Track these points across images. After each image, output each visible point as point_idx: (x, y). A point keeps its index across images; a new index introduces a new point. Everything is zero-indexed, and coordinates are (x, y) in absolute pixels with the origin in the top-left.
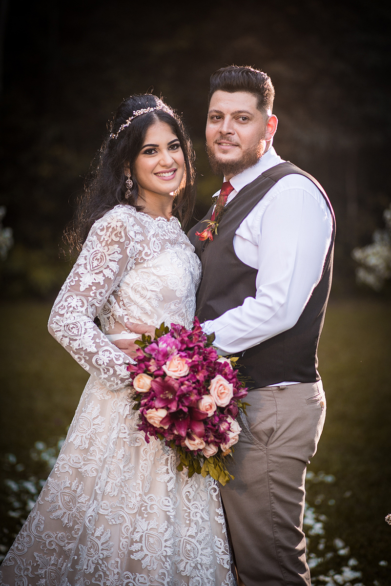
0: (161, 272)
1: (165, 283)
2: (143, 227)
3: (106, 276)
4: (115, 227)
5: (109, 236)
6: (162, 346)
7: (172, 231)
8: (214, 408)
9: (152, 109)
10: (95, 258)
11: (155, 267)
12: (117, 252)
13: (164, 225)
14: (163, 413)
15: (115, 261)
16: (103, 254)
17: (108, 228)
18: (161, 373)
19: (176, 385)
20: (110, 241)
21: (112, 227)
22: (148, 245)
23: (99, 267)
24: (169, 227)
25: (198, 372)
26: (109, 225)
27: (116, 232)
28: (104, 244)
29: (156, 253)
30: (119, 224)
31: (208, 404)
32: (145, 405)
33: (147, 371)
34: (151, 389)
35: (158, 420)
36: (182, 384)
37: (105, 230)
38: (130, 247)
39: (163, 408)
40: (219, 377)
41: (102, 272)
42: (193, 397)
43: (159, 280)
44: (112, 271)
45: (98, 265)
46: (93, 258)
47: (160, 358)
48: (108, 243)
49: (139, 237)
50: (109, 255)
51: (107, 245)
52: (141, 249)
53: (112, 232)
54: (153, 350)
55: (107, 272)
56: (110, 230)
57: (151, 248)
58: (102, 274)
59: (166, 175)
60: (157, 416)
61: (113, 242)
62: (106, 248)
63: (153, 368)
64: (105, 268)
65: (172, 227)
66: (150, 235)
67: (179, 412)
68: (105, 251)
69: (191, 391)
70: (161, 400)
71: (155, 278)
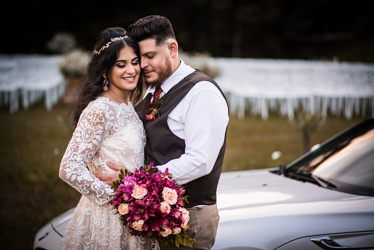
0: (125, 138)
1: (127, 145)
2: (114, 111)
3: (94, 144)
4: (99, 114)
5: (95, 120)
6: (126, 183)
7: (129, 111)
8: (169, 208)
9: (122, 38)
10: (87, 133)
11: (121, 136)
12: (100, 129)
13: (125, 108)
14: (141, 222)
15: (99, 135)
16: (92, 131)
17: (94, 114)
18: (132, 199)
19: (143, 203)
20: (96, 123)
21: (96, 114)
22: (117, 122)
23: (90, 139)
24: (128, 109)
25: (152, 191)
26: (95, 113)
27: (99, 117)
28: (92, 125)
29: (122, 127)
30: (101, 112)
31: (165, 207)
32: (130, 221)
33: (123, 201)
34: (130, 211)
35: (141, 227)
36: (146, 201)
37: (92, 116)
38: (107, 124)
39: (140, 219)
40: (166, 189)
41: (91, 142)
42: (155, 207)
43: (123, 144)
44: (98, 141)
45: (89, 138)
46: (86, 133)
47: (128, 191)
48: (95, 124)
49: (112, 118)
50: (96, 131)
51: (94, 125)
52: (113, 125)
53: (97, 117)
54: (122, 188)
55: (95, 142)
56: (96, 116)
57: (119, 124)
58: (92, 143)
59: (130, 79)
60: (139, 224)
61: (98, 123)
62: (94, 127)
63: (126, 198)
64: (93, 140)
65: (129, 109)
66: (118, 116)
67: (151, 218)
68: (93, 129)
69: (153, 204)
70: (138, 215)
71: (121, 142)
